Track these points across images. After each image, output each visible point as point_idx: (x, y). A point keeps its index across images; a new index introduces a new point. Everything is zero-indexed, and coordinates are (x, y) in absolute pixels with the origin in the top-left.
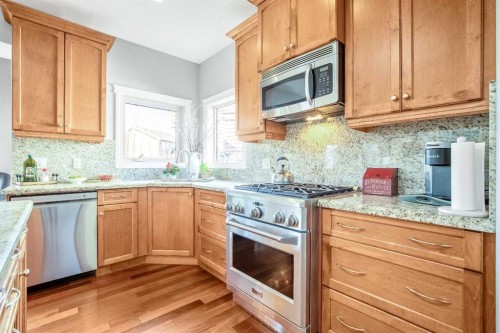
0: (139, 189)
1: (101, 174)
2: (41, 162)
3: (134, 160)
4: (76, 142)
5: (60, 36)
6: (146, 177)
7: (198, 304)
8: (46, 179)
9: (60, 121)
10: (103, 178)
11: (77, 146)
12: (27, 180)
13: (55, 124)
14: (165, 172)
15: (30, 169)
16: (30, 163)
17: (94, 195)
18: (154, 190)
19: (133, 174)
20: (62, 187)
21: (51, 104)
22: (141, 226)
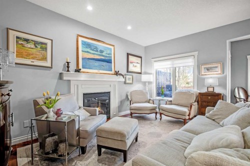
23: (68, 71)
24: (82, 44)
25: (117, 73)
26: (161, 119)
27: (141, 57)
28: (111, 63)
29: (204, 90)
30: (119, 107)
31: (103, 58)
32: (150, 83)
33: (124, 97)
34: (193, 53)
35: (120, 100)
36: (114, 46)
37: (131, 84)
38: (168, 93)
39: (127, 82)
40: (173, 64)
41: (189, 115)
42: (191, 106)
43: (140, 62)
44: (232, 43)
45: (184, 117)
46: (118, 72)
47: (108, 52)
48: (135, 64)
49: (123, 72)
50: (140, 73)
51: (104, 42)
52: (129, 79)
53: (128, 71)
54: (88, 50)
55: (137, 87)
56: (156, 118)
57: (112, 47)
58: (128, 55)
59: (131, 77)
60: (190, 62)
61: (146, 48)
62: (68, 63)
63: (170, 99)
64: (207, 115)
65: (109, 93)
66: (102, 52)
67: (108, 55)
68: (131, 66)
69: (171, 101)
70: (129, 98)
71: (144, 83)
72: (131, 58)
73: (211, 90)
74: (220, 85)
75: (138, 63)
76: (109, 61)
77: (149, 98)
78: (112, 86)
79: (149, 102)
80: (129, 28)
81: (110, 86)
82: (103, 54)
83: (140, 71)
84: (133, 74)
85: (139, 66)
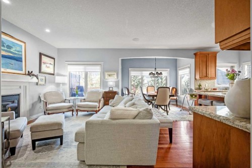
5: (207, 55)
25: (30, 74)
26: (77, 115)
27: (54, 59)
28: (22, 61)
29: (107, 90)
30: (30, 110)
31: (11, 55)
32: (64, 84)
33: (36, 99)
34: (100, 63)
35: (32, 102)
36: (25, 43)
37: (44, 85)
38: (79, 93)
39: (40, 83)
40: (85, 69)
41: (99, 108)
42: (100, 101)
43: (53, 63)
44: (122, 60)
45: (95, 109)
46: (32, 72)
47: (18, 49)
48: (48, 65)
49: (36, 72)
51: (12, 37)
52: (42, 80)
53: (40, 72)
55: (50, 88)
56: (73, 115)
57: (23, 44)
58: (41, 54)
59: (44, 78)
60: (98, 69)
61: (59, 50)
63: (83, 98)
64: (110, 104)
65: (19, 95)
66: (9, 47)
67: (17, 52)
68: (43, 66)
69: (85, 99)
70: (42, 99)
71: (58, 85)
72: (44, 59)
73: (111, 89)
74: (116, 86)
75: (50, 64)
76: (19, 60)
77: (64, 98)
78: (22, 87)
79: (64, 102)
80: (48, 31)
81: (20, 87)
82: (12, 50)
83: (53, 73)
84: (46, 75)
85: (52, 67)
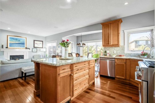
0: (126, 59)
1: (120, 55)
2: (108, 52)
3: (132, 51)
4: (115, 47)
5: (110, 25)
6: (135, 56)
7: (131, 98)
8: (108, 55)
9: (110, 43)
10: (120, 56)
11: (115, 48)
12: (105, 55)
13: (109, 44)
14: (141, 55)
15: (105, 53)
16: (106, 52)
17: (114, 59)
18: (131, 60)
19: (130, 55)
20: (111, 57)
21: (108, 40)
22: (127, 70)
23: (3, 48)
24: (10, 38)
25: (26, 48)
34: (55, 41)
40: (52, 45)
43: (41, 43)
47: (23, 40)
48: (39, 44)
50: (42, 48)
51: (20, 37)
52: (35, 50)
53: (34, 47)
54: (13, 40)
57: (25, 38)
58: (34, 41)
60: (55, 44)
62: (3, 45)
65: (23, 55)
66: (19, 40)
67: (22, 42)
68: (36, 45)
72: (36, 42)
84: (37, 48)
85: (41, 45)
